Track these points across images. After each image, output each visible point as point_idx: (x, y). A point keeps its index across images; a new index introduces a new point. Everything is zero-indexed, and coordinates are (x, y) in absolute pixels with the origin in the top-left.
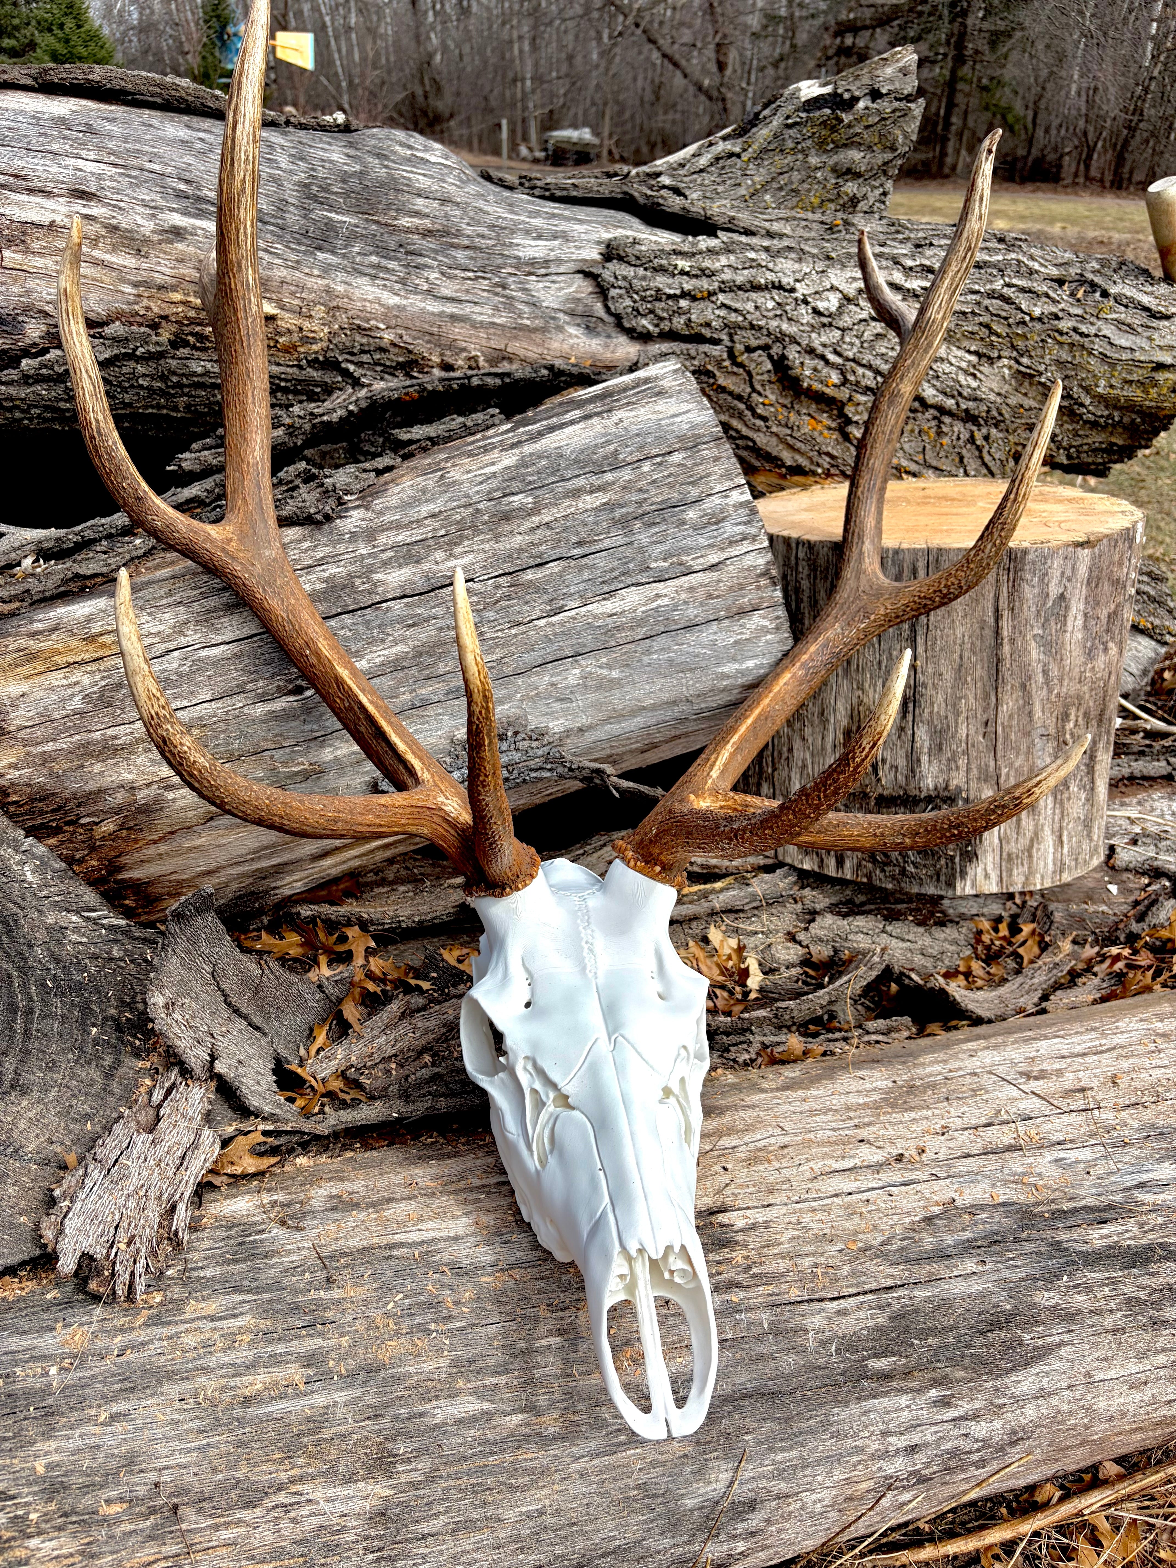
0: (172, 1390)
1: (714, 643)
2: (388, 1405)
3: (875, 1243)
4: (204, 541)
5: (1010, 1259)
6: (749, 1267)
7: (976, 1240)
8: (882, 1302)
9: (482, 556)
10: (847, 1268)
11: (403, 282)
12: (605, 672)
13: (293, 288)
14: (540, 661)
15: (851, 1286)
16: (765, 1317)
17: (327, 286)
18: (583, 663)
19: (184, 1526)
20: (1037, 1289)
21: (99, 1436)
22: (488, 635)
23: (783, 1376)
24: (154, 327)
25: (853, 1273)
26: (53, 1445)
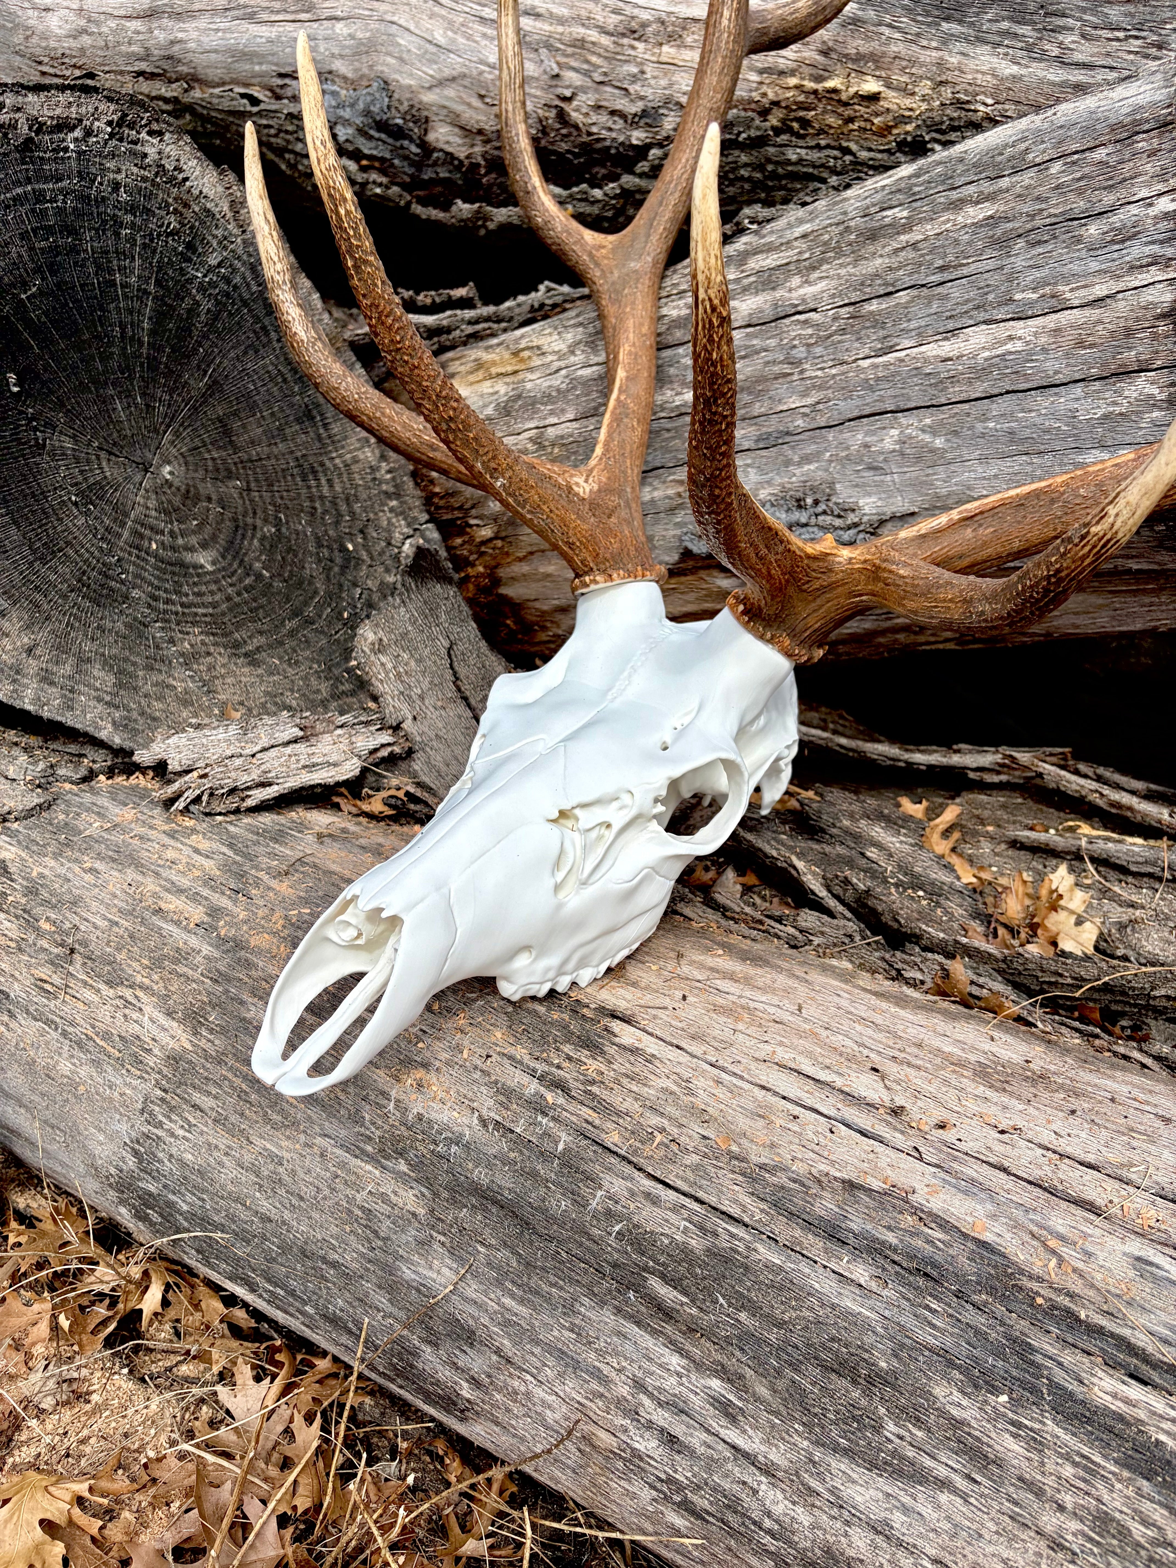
0: (131, 874)
1: (1073, 415)
2: (229, 980)
3: (754, 1159)
4: (575, 243)
5: (927, 1307)
6: (593, 1082)
7: (895, 1250)
8: (709, 1225)
9: (834, 283)
10: (695, 1159)
11: (1029, 48)
12: (927, 438)
13: (904, 63)
14: (856, 413)
15: (685, 1180)
16: (564, 1140)
17: (942, 59)
18: (903, 421)
19: (71, 969)
20: (945, 1376)
21: (75, 875)
22: (807, 374)
23: (544, 1211)
24: (764, 113)
25: (696, 1168)
26: (52, 863)
